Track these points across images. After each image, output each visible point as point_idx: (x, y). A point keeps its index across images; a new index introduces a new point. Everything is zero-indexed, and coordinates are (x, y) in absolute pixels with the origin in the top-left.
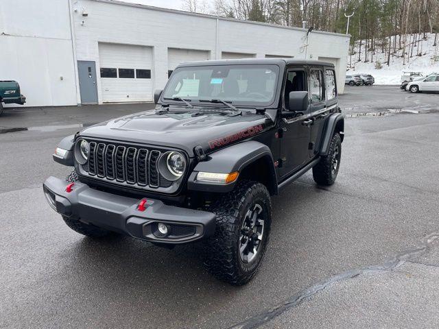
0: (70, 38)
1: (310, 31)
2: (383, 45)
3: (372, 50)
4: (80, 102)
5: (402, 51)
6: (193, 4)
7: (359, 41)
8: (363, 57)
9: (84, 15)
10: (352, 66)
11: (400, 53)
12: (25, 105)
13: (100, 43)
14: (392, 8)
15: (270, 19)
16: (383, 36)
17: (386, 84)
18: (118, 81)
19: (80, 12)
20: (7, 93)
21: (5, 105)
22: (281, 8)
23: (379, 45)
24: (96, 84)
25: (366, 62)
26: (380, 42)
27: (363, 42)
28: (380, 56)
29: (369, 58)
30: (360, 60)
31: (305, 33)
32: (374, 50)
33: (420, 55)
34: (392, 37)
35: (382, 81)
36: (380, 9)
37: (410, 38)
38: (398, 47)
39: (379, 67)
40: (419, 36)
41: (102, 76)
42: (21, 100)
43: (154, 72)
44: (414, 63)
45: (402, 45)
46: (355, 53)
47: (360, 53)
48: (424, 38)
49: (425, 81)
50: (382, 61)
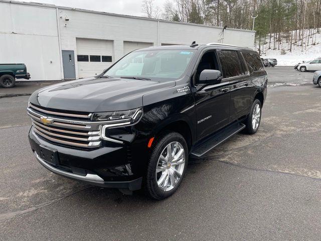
0: (57, 35)
1: (225, 28)
2: (287, 38)
3: (279, 40)
4: (63, 78)
5: (301, 41)
6: (149, 9)
7: (269, 34)
8: (272, 45)
9: (66, 20)
10: (264, 52)
11: (299, 43)
12: (30, 80)
13: (77, 39)
14: (294, 10)
15: (205, 19)
16: (287, 31)
17: (288, 65)
18: (89, 64)
19: (64, 18)
20: (18, 71)
21: (17, 80)
22: (213, 11)
23: (284, 37)
24: (74, 65)
25: (274, 49)
26: (285, 35)
27: (273, 35)
28: (285, 45)
29: (277, 46)
30: (270, 48)
31: (222, 30)
32: (280, 41)
33: (314, 44)
34: (294, 31)
35: (285, 63)
36: (285, 11)
37: (307, 32)
38: (298, 38)
39: (284, 53)
40: (314, 31)
41: (79, 60)
42: (27, 77)
43: (114, 58)
44: (310, 50)
45: (301, 37)
46: (266, 43)
47: (270, 43)
48: (318, 32)
49: (311, 63)
50: (286, 49)
